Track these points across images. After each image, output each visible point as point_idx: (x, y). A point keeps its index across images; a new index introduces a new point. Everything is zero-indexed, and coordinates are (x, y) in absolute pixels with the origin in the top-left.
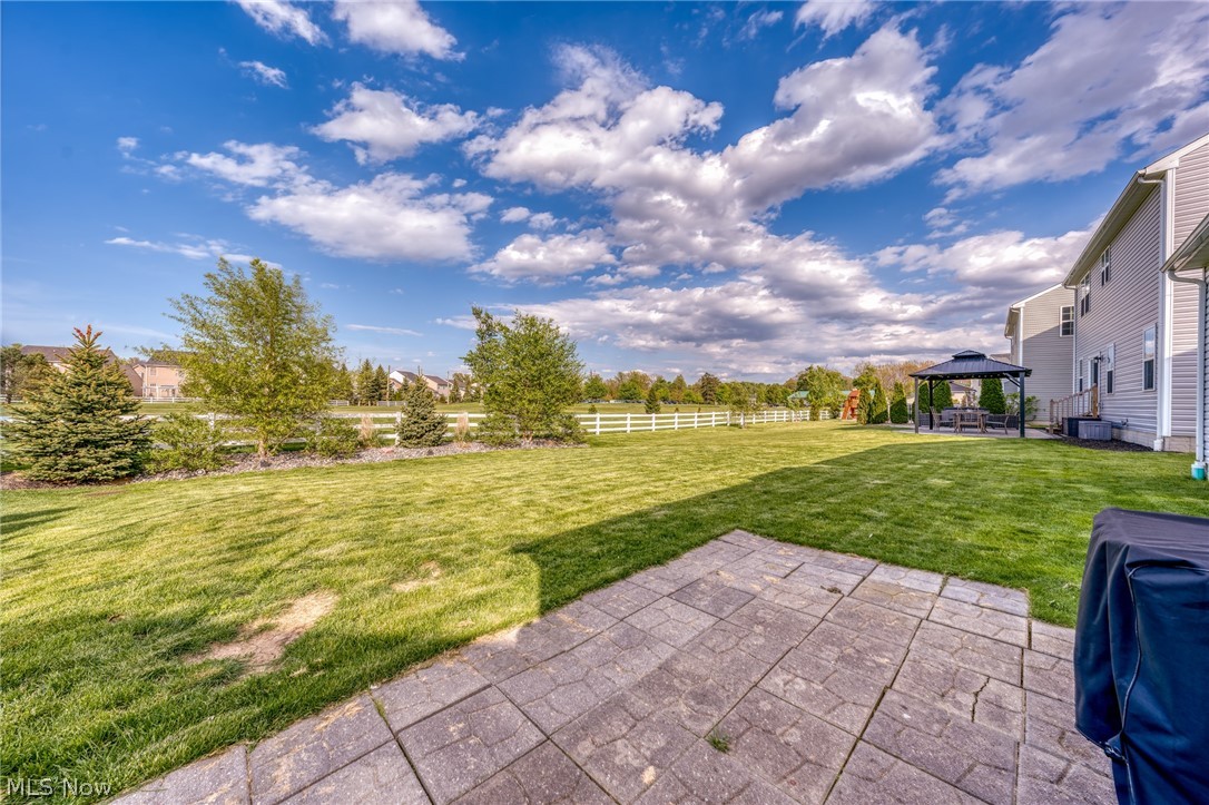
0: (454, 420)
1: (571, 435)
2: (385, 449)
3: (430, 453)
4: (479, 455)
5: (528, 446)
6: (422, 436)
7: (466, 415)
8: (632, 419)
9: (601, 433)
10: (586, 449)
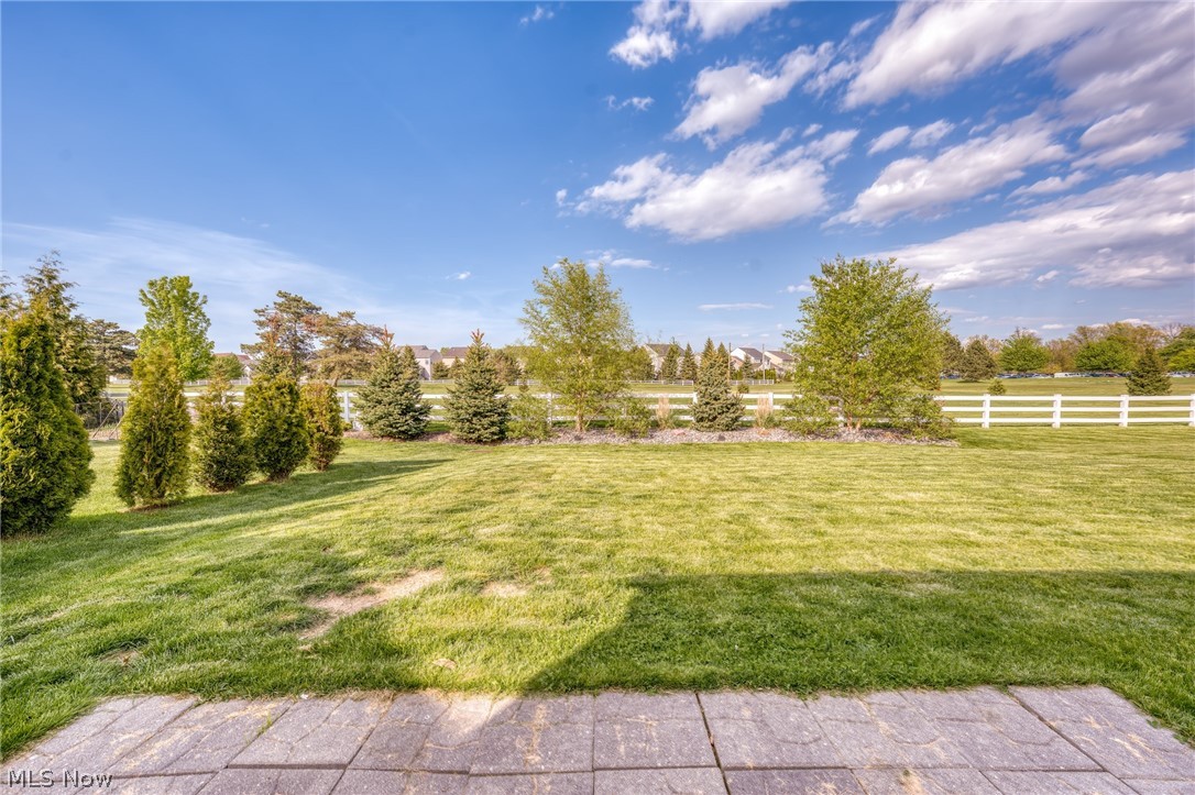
0: (754, 402)
1: (927, 427)
2: (676, 431)
3: (722, 438)
4: (778, 445)
5: (850, 438)
6: (715, 418)
7: (771, 396)
8: (1064, 404)
9: (993, 425)
10: (953, 451)
